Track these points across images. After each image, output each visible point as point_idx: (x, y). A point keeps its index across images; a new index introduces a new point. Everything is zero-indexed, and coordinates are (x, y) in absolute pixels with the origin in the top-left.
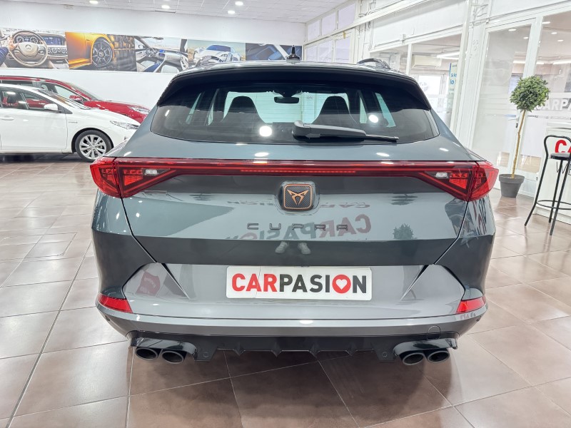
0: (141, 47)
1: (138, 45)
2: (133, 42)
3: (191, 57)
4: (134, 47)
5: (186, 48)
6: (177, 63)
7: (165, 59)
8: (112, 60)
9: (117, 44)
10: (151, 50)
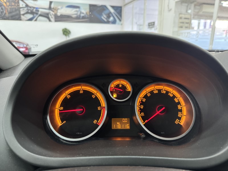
0: (24, 6)
1: (21, 4)
2: (18, 2)
3: (55, 12)
4: (19, 6)
5: (52, 6)
6: (46, 16)
7: (39, 13)
8: (5, 14)
9: (8, 4)
10: (30, 7)
